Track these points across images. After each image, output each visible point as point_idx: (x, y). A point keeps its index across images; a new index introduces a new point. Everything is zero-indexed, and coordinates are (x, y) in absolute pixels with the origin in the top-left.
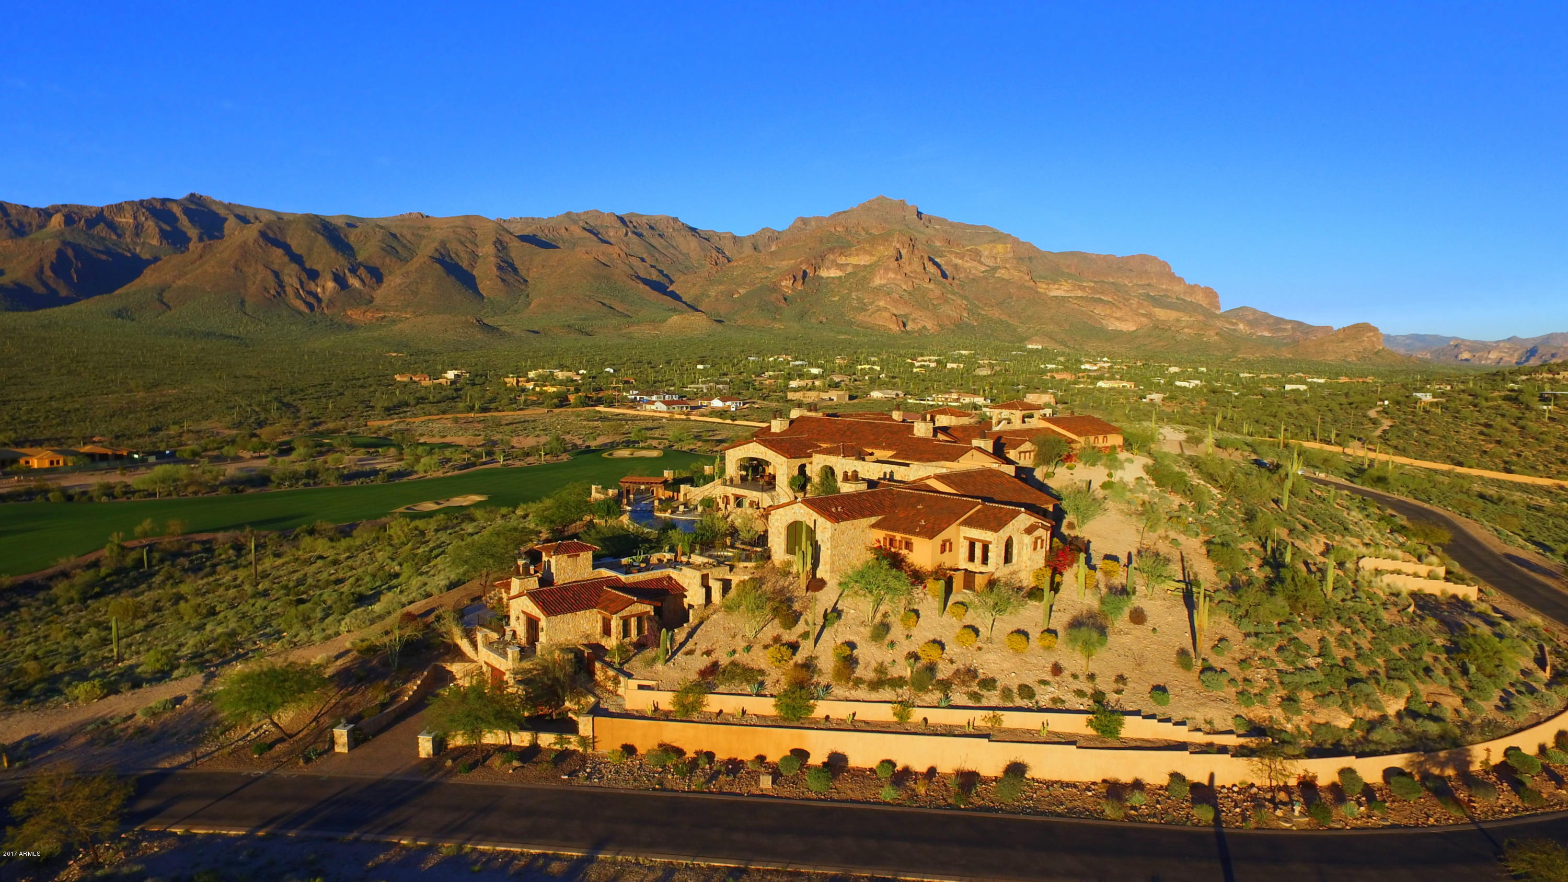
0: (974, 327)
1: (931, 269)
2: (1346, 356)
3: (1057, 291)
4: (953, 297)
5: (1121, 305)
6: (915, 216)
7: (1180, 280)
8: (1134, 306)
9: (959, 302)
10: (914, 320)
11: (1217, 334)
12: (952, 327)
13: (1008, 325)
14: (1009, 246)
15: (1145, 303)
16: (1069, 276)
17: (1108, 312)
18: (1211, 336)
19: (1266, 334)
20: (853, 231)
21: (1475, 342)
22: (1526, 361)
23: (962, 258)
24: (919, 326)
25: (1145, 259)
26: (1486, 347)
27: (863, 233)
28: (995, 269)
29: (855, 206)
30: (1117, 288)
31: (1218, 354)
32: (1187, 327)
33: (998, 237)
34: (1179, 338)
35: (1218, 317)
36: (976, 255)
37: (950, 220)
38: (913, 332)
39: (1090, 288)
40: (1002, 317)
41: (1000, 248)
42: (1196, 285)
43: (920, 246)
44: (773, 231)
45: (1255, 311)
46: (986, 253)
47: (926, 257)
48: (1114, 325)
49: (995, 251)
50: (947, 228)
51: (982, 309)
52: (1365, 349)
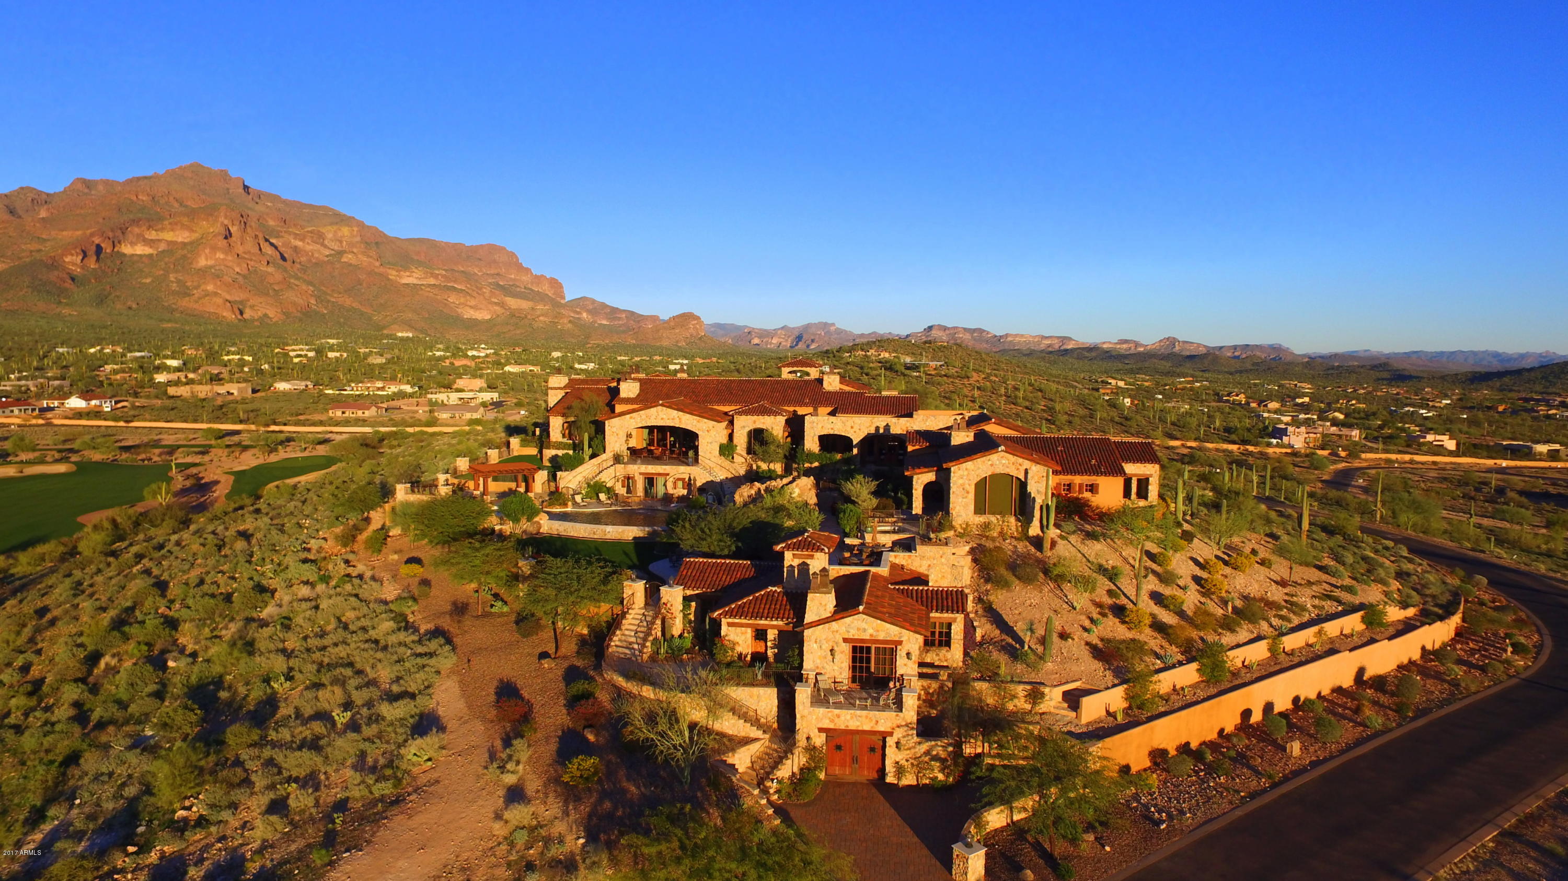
0: (324, 315)
1: (268, 250)
2: (677, 342)
3: (410, 278)
4: (297, 282)
5: (475, 294)
6: (241, 190)
7: (528, 270)
8: (487, 295)
9: (304, 287)
10: (252, 307)
11: (570, 322)
12: (299, 315)
13: (362, 314)
14: (355, 229)
15: (497, 292)
16: (420, 264)
17: (462, 300)
18: (565, 324)
19: (605, 322)
20: (162, 201)
21: (760, 330)
22: (796, 345)
23: (302, 240)
24: (259, 313)
25: (493, 249)
26: (765, 334)
27: (176, 205)
28: (341, 253)
29: (161, 172)
30: (468, 277)
31: (574, 341)
32: (543, 315)
33: (340, 219)
34: (535, 325)
35: (564, 306)
36: (319, 238)
37: (284, 197)
38: (253, 320)
39: (443, 276)
40: (354, 305)
41: (345, 231)
42: (542, 276)
43: (253, 224)
45: (593, 301)
46: (330, 236)
47: (261, 236)
48: (469, 314)
49: (340, 234)
50: (280, 205)
51: (332, 296)
52: (691, 335)
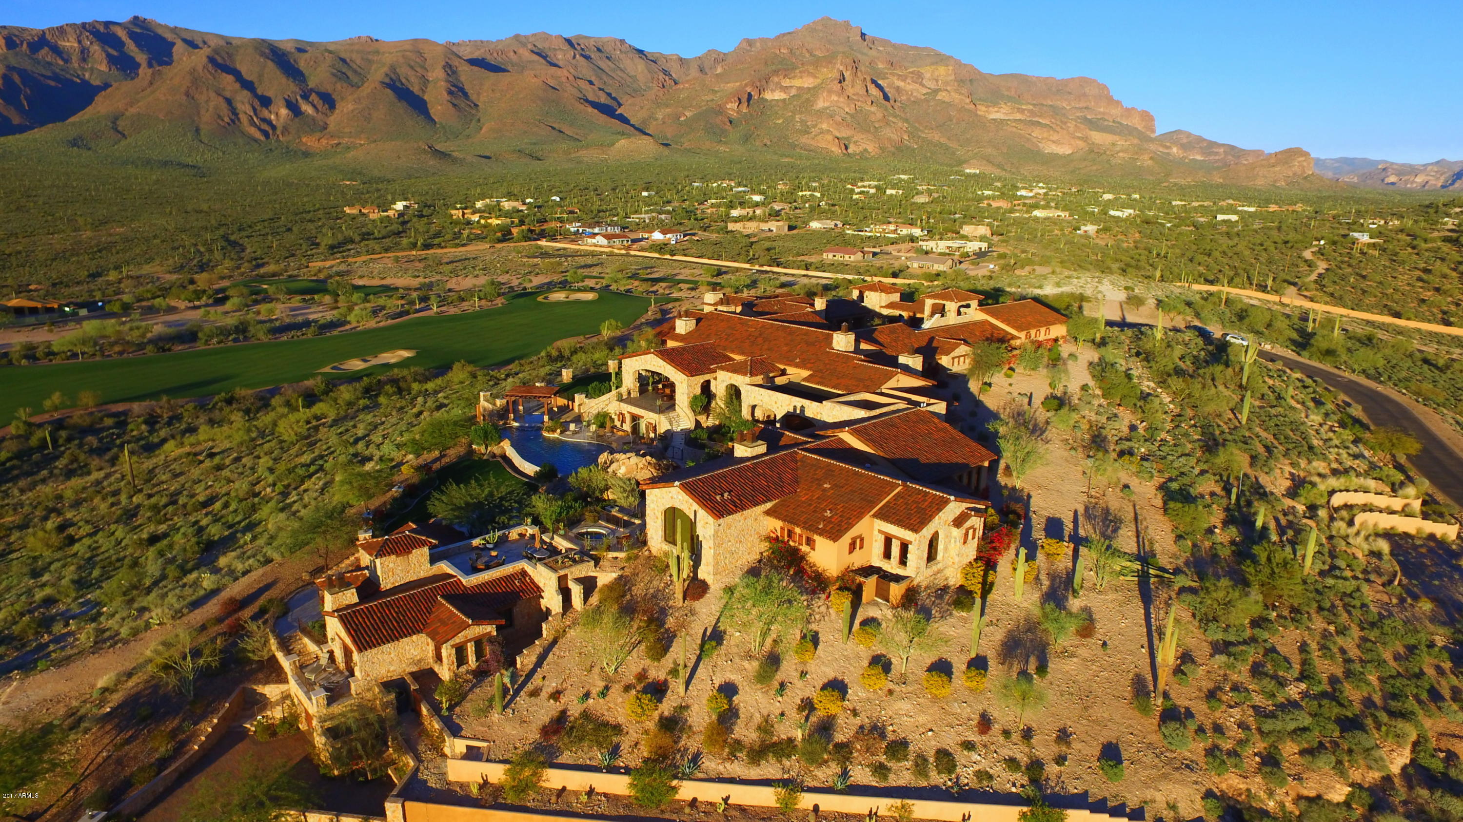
0: (914, 150)
1: (874, 91)
2: (1275, 181)
3: (996, 114)
4: (894, 120)
5: (1058, 129)
6: (859, 38)
7: (1118, 103)
8: (1071, 129)
9: (900, 124)
10: (855, 143)
11: (1151, 158)
12: (893, 149)
13: (947, 148)
14: (951, 68)
15: (1082, 126)
16: (1010, 99)
17: (1045, 135)
18: (1145, 161)
19: (1199, 157)
20: (798, 53)
21: (1403, 165)
22: (1452, 184)
23: (904, 80)
24: (861, 149)
25: (1084, 81)
26: (1412, 170)
27: (807, 55)
28: (936, 91)
29: (800, 27)
30: (1055, 111)
31: (1151, 178)
32: (1122, 151)
33: (940, 59)
34: (1113, 162)
35: (1152, 140)
36: (918, 78)
37: (893, 41)
38: (855, 155)
39: (1029, 111)
40: (942, 140)
41: (942, 70)
42: (1133, 108)
43: (863, 69)
44: (719, 53)
45: (1189, 135)
46: (928, 75)
47: (868, 79)
48: (1050, 148)
49: (936, 73)
50: (890, 49)
51: (922, 132)
52: (1295, 174)
